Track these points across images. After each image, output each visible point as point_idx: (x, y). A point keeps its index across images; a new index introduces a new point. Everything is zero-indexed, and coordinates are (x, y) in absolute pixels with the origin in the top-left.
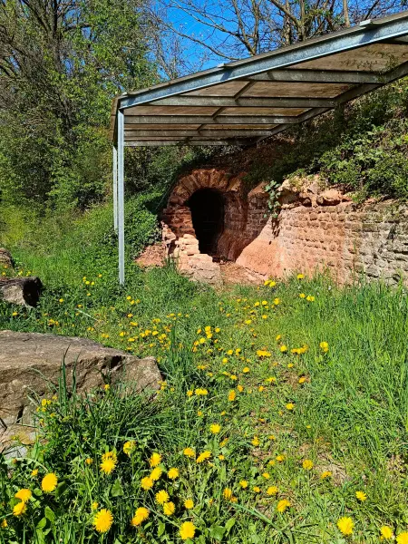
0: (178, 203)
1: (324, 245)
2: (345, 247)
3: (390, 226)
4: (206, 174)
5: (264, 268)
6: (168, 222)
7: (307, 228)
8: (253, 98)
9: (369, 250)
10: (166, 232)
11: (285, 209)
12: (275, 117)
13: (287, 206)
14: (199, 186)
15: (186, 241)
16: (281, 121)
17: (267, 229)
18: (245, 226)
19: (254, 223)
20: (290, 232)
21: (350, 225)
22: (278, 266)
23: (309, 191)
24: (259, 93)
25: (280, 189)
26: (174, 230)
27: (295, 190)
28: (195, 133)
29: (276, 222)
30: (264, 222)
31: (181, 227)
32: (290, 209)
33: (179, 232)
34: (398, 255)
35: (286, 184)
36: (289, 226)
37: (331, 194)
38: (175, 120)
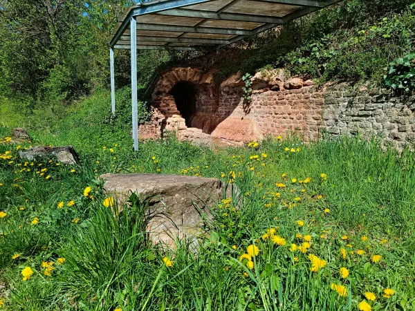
0: (164, 92)
1: (292, 116)
2: (310, 116)
3: (347, 99)
4: (184, 70)
5: (239, 137)
6: (157, 106)
7: (276, 106)
8: (229, 13)
9: (330, 117)
10: (156, 114)
11: (255, 94)
12: (237, 30)
13: (257, 91)
14: (179, 80)
15: (175, 120)
16: (241, 33)
17: (239, 109)
18: (217, 108)
19: (226, 105)
20: (261, 110)
21: (313, 101)
22: (252, 134)
23: (277, 79)
24: (235, 10)
25: (253, 79)
26: (163, 112)
27: (266, 79)
28: (176, 40)
29: (247, 103)
30: (236, 105)
31: (169, 110)
32: (260, 93)
33: (167, 114)
34: (355, 118)
35: (258, 75)
36: (259, 105)
37: (296, 81)
38: (167, 28)
